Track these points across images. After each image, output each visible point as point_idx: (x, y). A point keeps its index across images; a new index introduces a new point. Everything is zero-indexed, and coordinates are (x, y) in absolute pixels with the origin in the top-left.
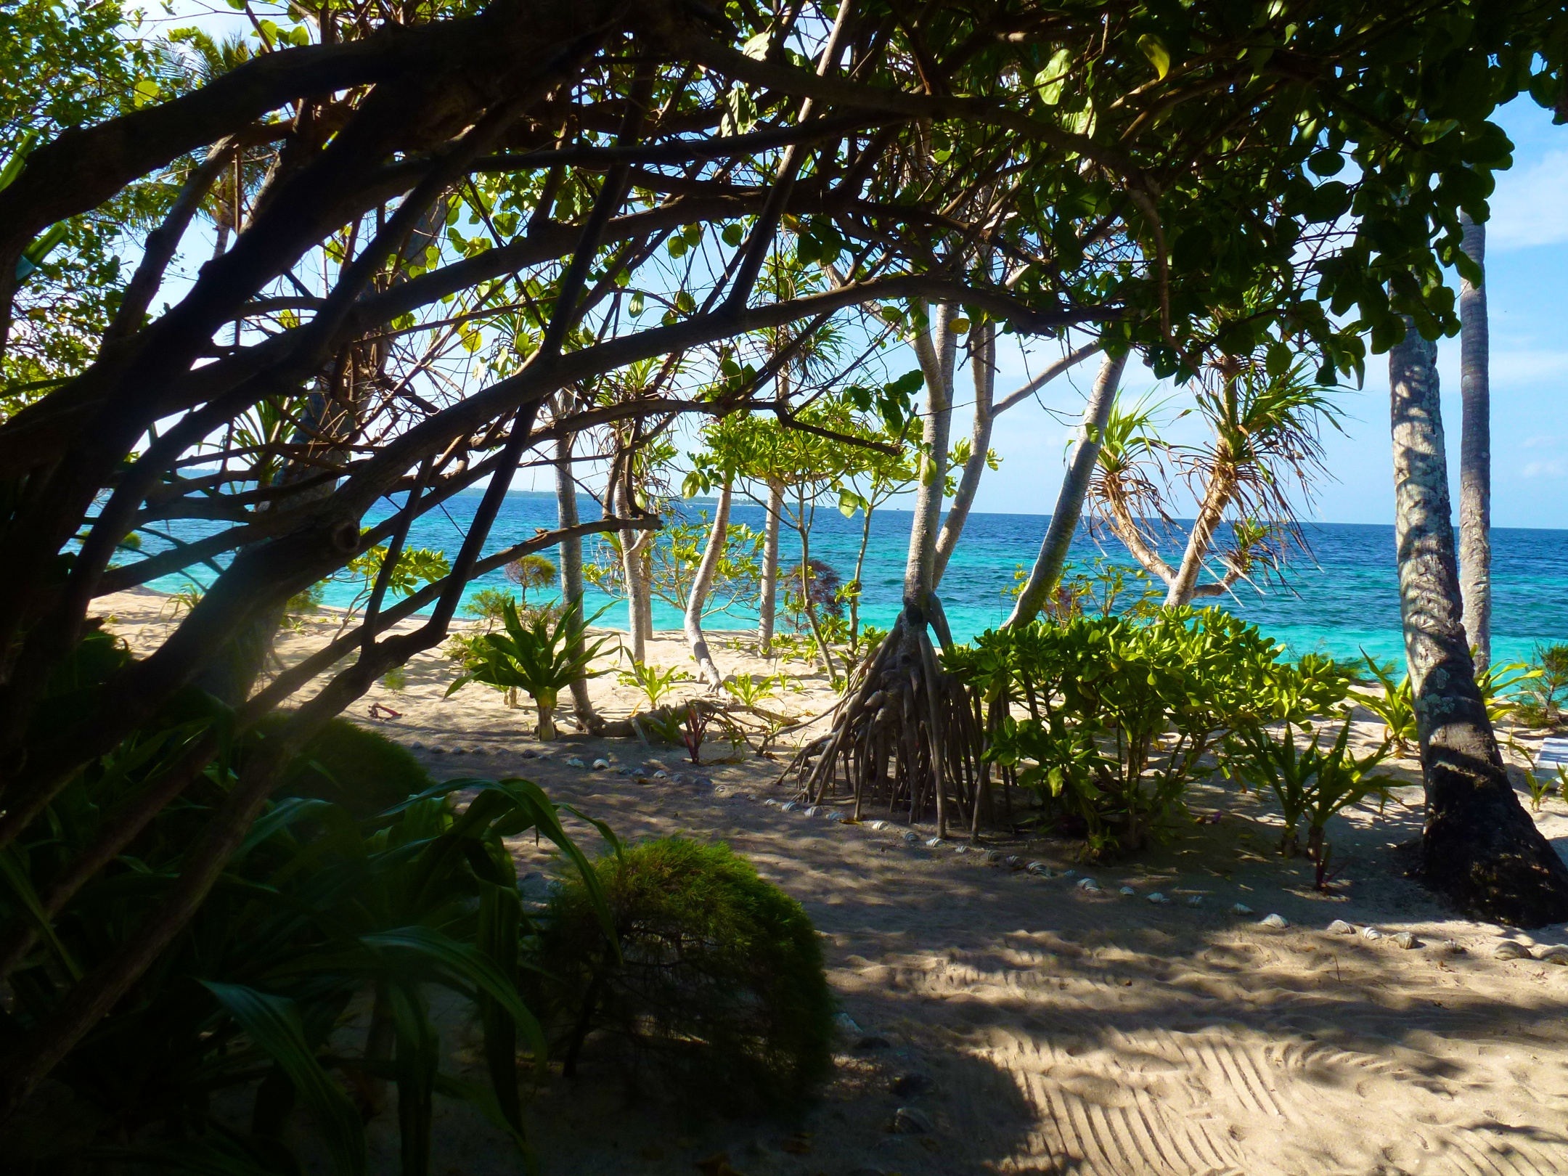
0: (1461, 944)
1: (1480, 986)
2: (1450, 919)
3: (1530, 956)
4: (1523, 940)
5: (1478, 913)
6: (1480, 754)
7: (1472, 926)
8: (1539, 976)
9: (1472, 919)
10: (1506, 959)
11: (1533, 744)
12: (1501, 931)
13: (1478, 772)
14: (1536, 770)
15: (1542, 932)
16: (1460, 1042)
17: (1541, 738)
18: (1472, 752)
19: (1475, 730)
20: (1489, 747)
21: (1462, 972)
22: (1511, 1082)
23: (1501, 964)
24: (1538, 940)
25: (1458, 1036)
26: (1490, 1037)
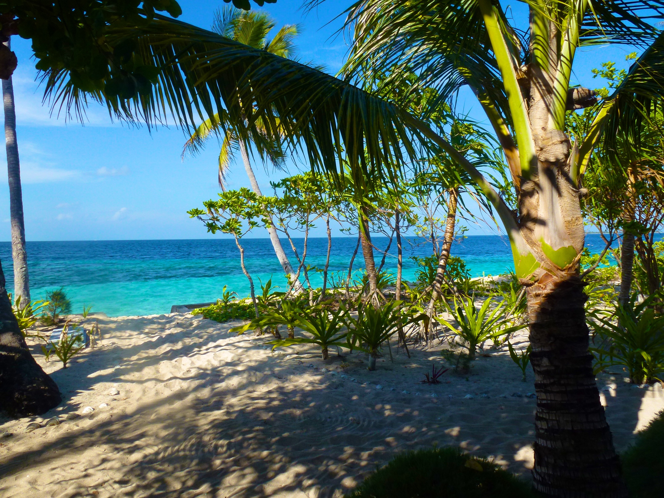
0: (11, 432)
1: (18, 448)
2: (7, 421)
3: (41, 426)
4: (39, 420)
5: (19, 415)
6: (16, 344)
7: (17, 421)
8: (44, 434)
9: (17, 418)
10: (30, 431)
11: (48, 333)
12: (30, 419)
13: (16, 353)
14: (49, 344)
15: (48, 413)
16: (6, 478)
17: (52, 330)
18: (13, 345)
19: (13, 334)
20: (20, 340)
21: (11, 444)
22: (29, 486)
23: (28, 434)
24: (45, 418)
25: (6, 476)
26: (21, 470)
